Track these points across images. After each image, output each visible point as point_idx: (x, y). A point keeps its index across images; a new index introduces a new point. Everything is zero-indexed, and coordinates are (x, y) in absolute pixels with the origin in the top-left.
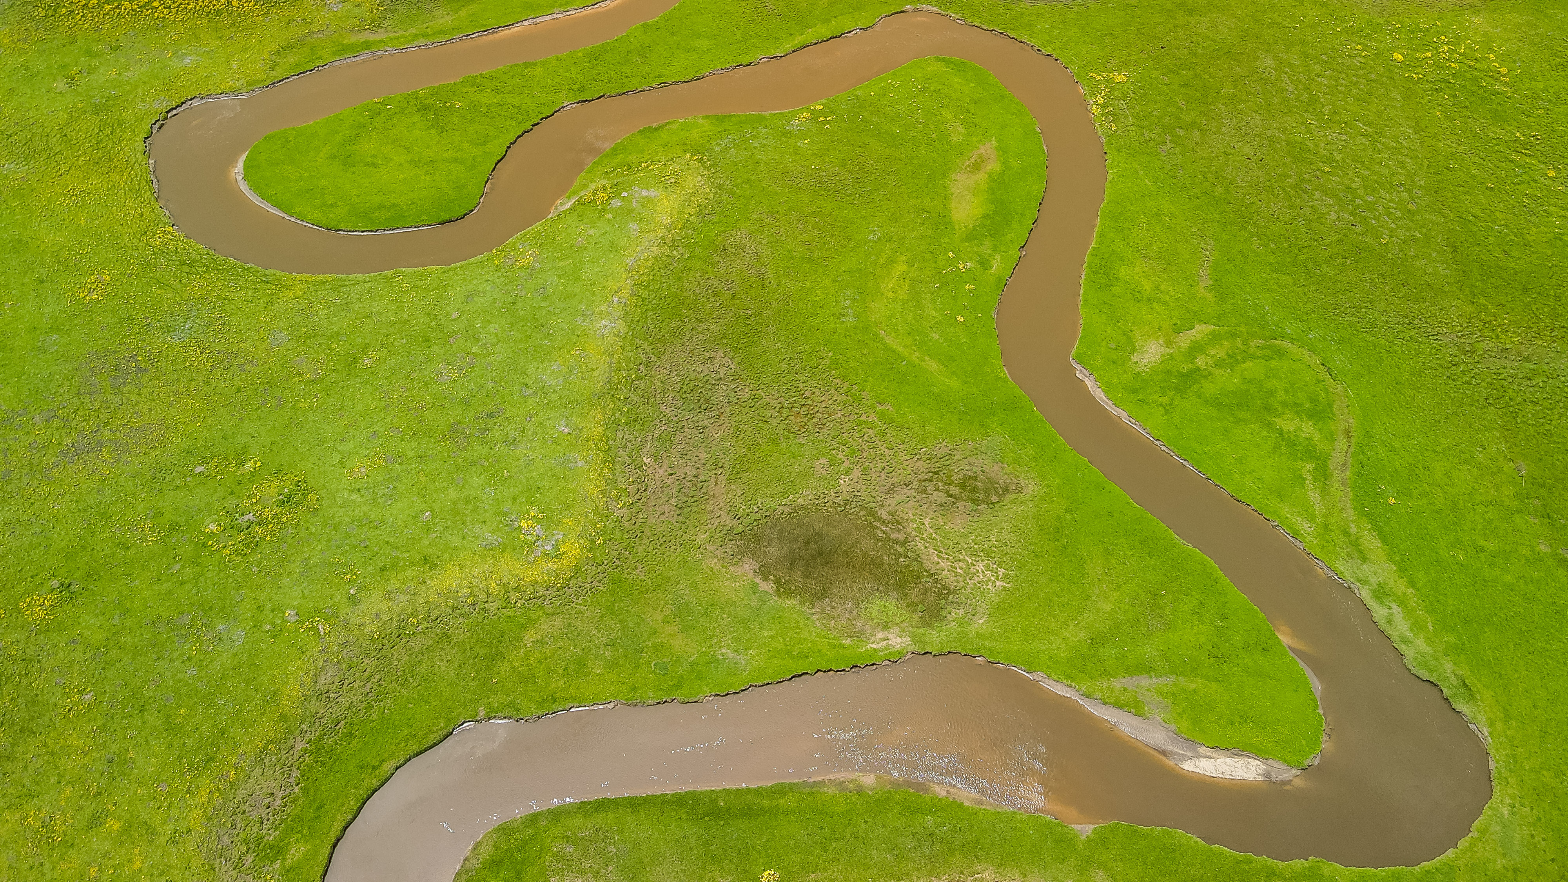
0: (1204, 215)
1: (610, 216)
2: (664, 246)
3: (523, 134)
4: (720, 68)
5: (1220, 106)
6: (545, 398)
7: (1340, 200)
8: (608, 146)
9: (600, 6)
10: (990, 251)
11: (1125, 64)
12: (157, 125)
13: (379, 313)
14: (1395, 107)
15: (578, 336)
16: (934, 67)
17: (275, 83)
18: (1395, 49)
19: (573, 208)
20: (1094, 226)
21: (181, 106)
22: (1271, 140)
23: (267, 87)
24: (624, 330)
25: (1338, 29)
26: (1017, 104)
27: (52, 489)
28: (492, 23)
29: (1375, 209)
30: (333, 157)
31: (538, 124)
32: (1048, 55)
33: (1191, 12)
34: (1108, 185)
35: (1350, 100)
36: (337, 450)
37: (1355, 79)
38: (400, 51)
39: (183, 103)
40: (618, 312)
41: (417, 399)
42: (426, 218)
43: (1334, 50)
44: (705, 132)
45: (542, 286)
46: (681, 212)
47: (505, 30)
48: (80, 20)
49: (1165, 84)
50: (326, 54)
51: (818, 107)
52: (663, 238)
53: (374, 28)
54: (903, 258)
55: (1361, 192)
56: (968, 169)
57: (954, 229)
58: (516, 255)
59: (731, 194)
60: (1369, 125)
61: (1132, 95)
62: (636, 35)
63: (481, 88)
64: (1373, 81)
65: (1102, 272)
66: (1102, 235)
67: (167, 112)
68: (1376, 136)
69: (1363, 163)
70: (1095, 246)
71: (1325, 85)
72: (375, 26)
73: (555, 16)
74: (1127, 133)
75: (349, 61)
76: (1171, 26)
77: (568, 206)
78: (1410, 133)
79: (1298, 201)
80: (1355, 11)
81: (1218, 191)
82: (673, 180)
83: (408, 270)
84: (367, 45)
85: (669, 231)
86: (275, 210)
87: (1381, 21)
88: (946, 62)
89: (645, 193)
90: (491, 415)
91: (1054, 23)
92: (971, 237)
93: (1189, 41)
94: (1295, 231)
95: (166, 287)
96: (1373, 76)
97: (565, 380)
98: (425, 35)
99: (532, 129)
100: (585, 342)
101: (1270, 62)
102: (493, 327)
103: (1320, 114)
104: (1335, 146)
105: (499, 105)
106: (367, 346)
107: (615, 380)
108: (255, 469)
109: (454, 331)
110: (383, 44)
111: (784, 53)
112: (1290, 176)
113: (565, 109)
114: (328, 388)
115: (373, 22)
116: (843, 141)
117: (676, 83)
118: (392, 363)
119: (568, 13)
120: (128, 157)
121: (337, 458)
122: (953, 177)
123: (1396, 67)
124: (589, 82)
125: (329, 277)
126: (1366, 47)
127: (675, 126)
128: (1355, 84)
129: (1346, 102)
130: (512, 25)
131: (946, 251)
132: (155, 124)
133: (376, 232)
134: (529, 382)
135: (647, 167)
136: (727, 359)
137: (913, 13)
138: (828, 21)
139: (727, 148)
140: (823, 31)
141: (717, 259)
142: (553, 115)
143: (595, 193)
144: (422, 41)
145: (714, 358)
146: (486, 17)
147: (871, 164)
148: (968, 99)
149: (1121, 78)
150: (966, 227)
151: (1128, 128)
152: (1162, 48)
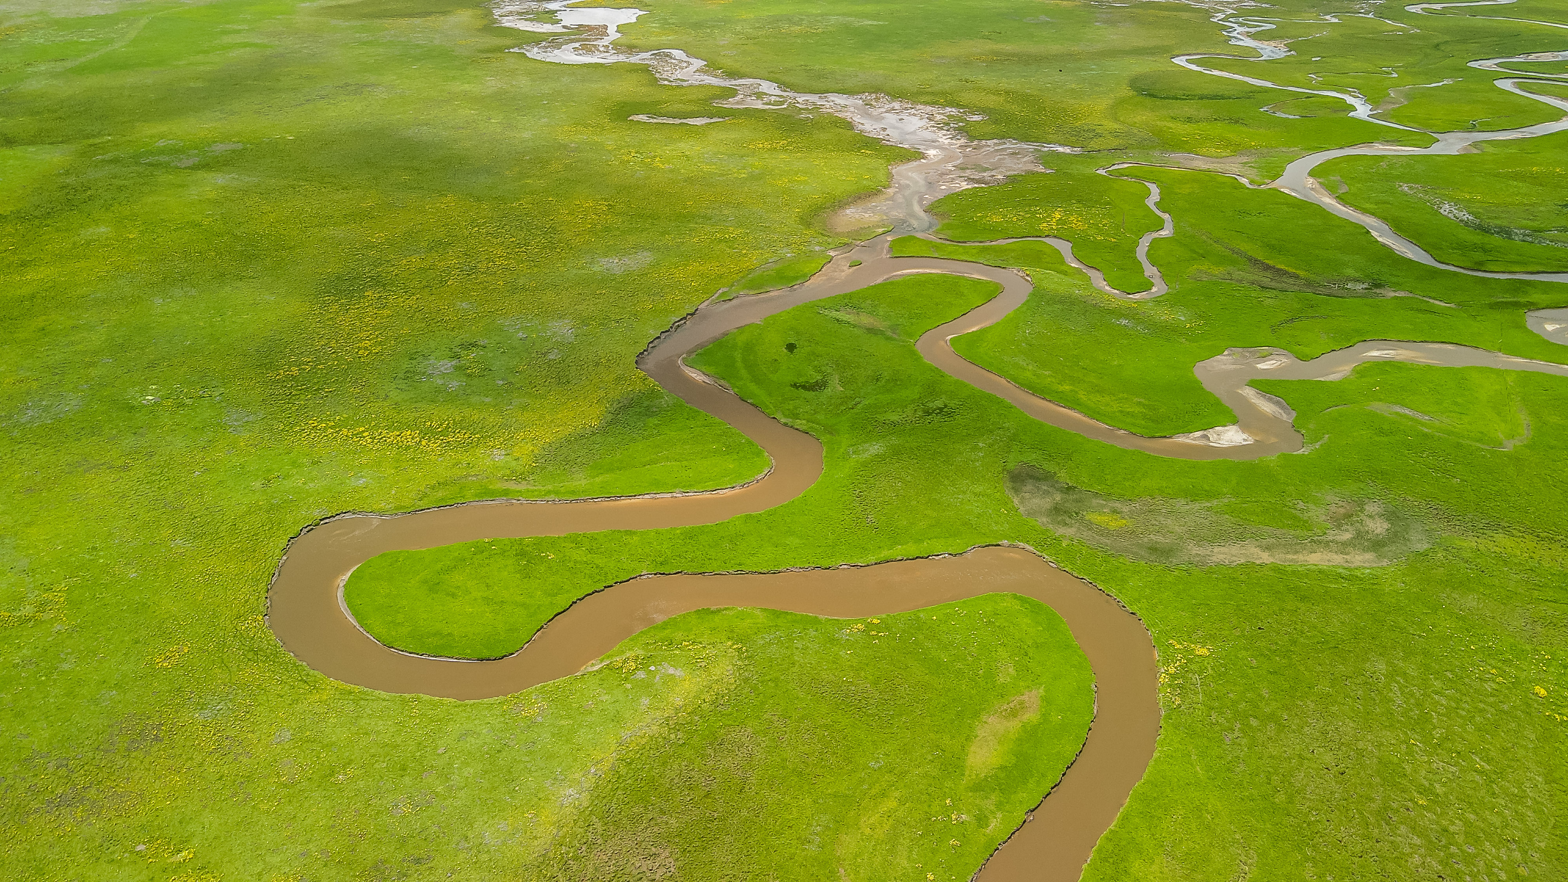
0: (1254, 822)
1: (629, 686)
2: (665, 727)
3: (593, 593)
4: (798, 566)
5: (1309, 702)
6: (476, 856)
7: (1431, 842)
8: (660, 618)
9: (718, 493)
10: (993, 808)
11: (1213, 637)
12: (307, 529)
13: (378, 733)
14: (1526, 748)
15: (540, 799)
16: (1009, 604)
17: (416, 511)
18: (1540, 681)
19: (600, 671)
20: (1122, 805)
21: (334, 517)
22: (1360, 753)
23: (409, 513)
24: (586, 804)
25: (1472, 647)
26: (1080, 657)
27: (19, 833)
29: (1474, 865)
30: (425, 582)
31: (612, 586)
32: (1132, 613)
33: (1303, 599)
34: (1151, 763)
35: (1470, 728)
36: (264, 860)
37: (1481, 705)
38: (530, 502)
39: (337, 515)
40: (589, 782)
41: (363, 826)
42: (469, 651)
43: (1463, 668)
44: (757, 624)
45: (533, 740)
46: (697, 697)
47: (626, 499)
48: (304, 437)
49: (1252, 668)
50: (469, 495)
51: (875, 621)
52: (668, 719)
53: (520, 480)
54: (897, 794)
55: (1460, 839)
56: (1004, 714)
57: (963, 775)
58: (526, 705)
59: (754, 689)
60: (1488, 762)
61: (1211, 672)
62: (737, 523)
63: (578, 544)
64: (1505, 713)
65: (1111, 860)
66: (1125, 818)
67: (320, 520)
68: (1494, 776)
69: (1470, 804)
70: (1113, 828)
71: (1442, 705)
72: (521, 477)
74: (1192, 710)
75: (485, 503)
76: (1276, 608)
77: (596, 668)
78: (1538, 781)
79: (1376, 830)
80: (1498, 632)
81: (1281, 798)
82: (703, 664)
83: (427, 697)
84: (506, 492)
85: (677, 713)
86: (352, 618)
87: (1528, 647)
88: (1023, 601)
89: (671, 671)
90: (418, 861)
91: (1148, 582)
92: (978, 787)
93: (1293, 627)
94: (1362, 867)
95: (225, 668)
96: (1506, 707)
97: (504, 843)
98: (557, 493)
99: (603, 590)
100: (543, 807)
101: (1382, 666)
102: (468, 771)
103: (1428, 736)
104: (1438, 777)
105: (586, 563)
106: (350, 762)
107: (551, 855)
108: (184, 861)
109: (432, 766)
110: (519, 494)
111: (866, 564)
112: (1372, 800)
113: (642, 577)
114: (294, 795)
115: (521, 474)
116: (886, 659)
117: (753, 573)
118: (361, 784)
119: (687, 494)
120: (268, 551)
121: (260, 867)
122: (984, 718)
123: (1537, 701)
124: (674, 557)
125: (357, 689)
126: (1502, 675)
127: (731, 613)
128: (1481, 711)
129: (1465, 730)
130: (634, 496)
131: (945, 796)
132: (306, 527)
133: (421, 655)
134: (471, 835)
135: (687, 646)
136: (671, 860)
137: (1010, 548)
138: (921, 541)
139: (770, 643)
140: (912, 549)
141: (710, 751)
142: (628, 580)
143: (625, 662)
144: (552, 497)
145: (659, 855)
146: (616, 486)
147: (905, 688)
148: (1031, 641)
149: (1204, 651)
150: (977, 775)
151: (1195, 706)
152: (1259, 628)
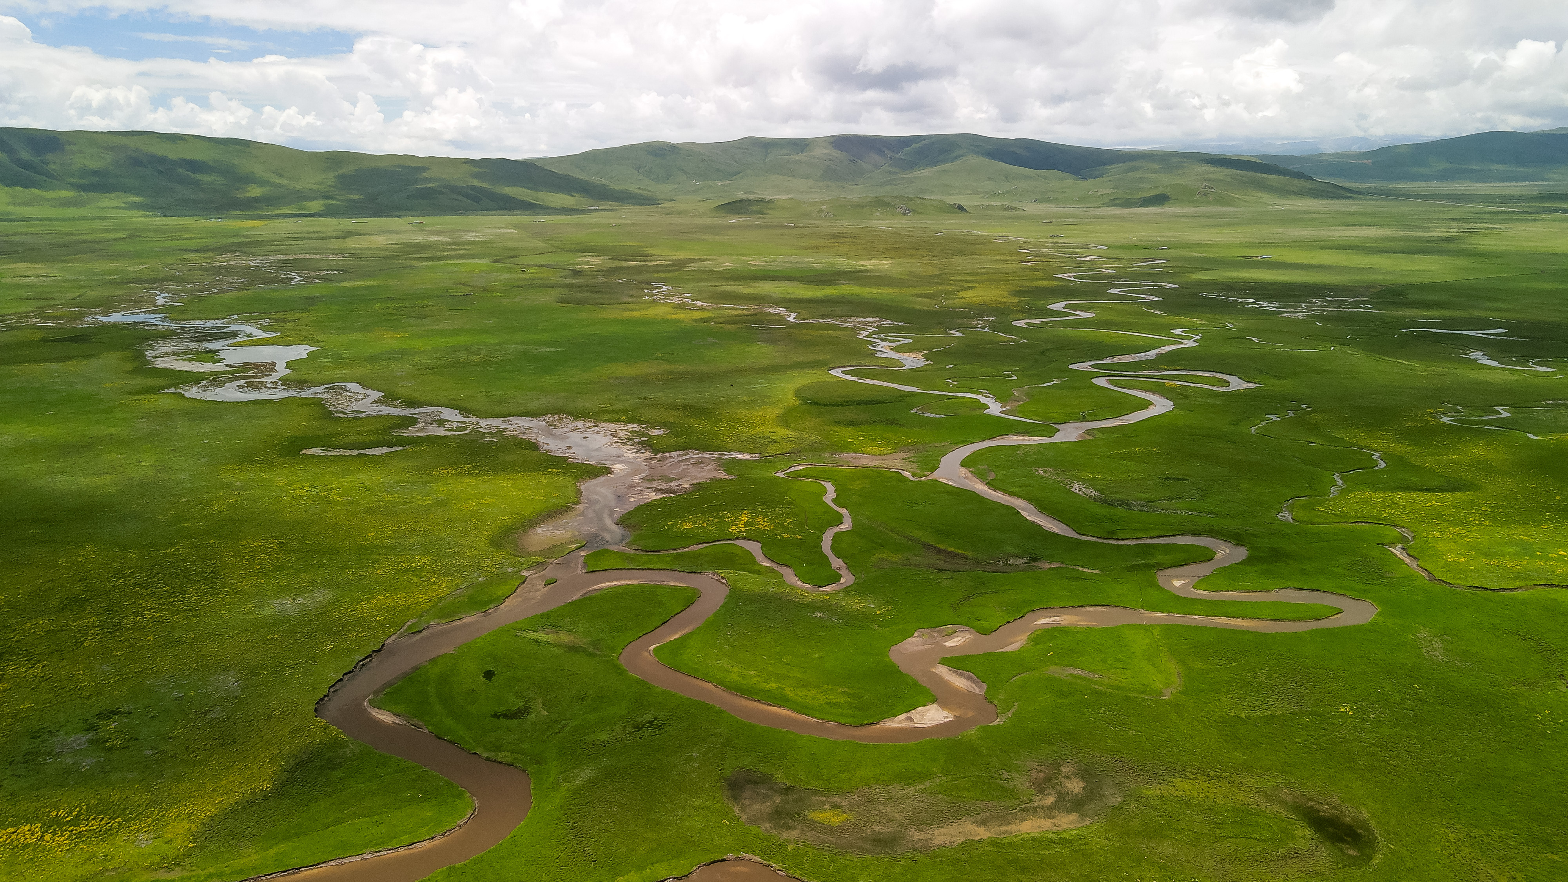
9: (415, 847)
28: (296, 862)
33: (1023, 870)
47: (307, 870)
53: (173, 866)
72: (175, 863)
73: (365, 856)
91: (878, 877)
115: (174, 859)
119: (379, 854)
130: (316, 865)
137: (736, 862)
138: (643, 868)
146: (293, 856)
